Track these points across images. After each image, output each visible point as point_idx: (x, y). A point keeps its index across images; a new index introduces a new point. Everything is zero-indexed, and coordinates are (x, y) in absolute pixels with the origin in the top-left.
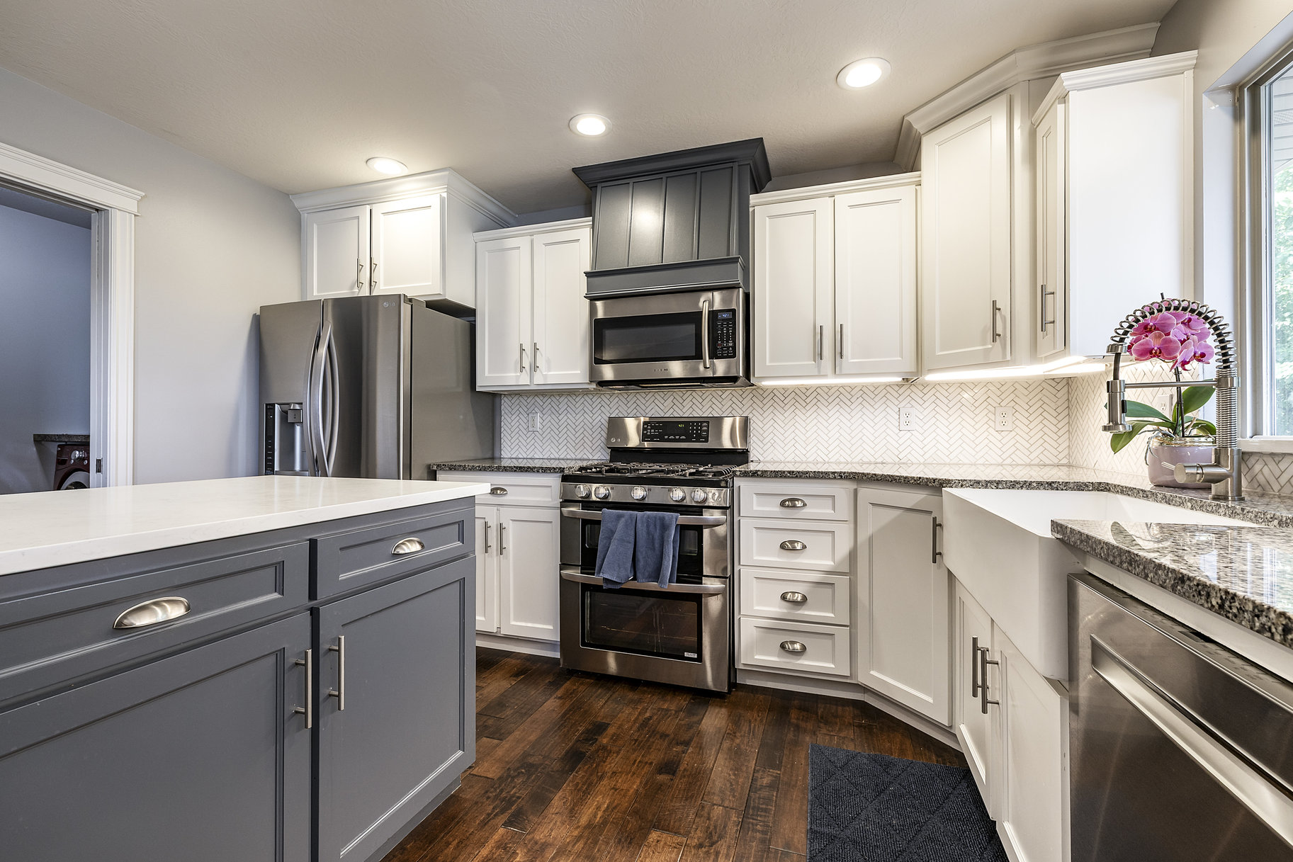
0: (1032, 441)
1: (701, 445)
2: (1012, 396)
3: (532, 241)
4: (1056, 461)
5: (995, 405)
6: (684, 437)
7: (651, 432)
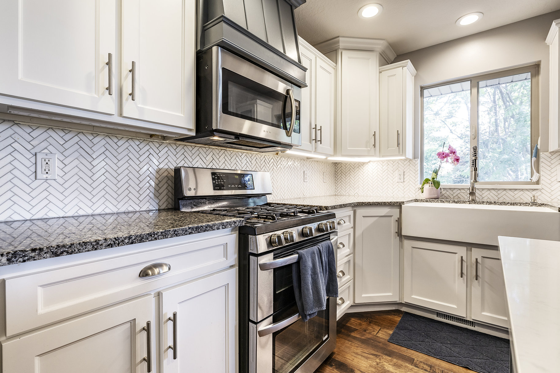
2: (326, 168)
5: (323, 171)
7: (218, 182)
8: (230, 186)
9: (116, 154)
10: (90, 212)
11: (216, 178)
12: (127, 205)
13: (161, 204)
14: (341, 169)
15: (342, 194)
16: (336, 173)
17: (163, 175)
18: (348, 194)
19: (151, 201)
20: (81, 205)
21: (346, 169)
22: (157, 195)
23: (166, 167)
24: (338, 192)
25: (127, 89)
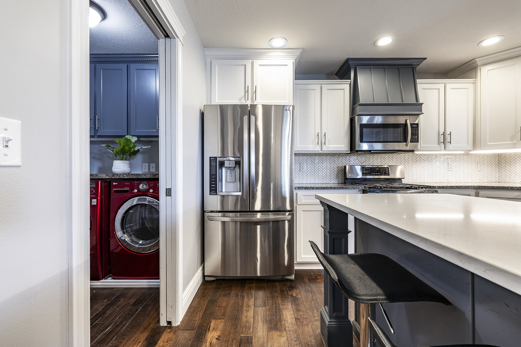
0: (488, 174)
1: (385, 177)
2: (483, 159)
3: (321, 87)
4: (495, 181)
5: (478, 162)
6: (379, 174)
7: (365, 172)
8: (372, 174)
9: (322, 162)
10: (314, 182)
11: (364, 170)
12: (326, 181)
13: (339, 181)
14: (505, 159)
15: (506, 181)
16: (500, 163)
17: (340, 169)
18: (512, 181)
19: (335, 179)
20: (311, 180)
21: (511, 159)
22: (338, 177)
23: (341, 165)
24: (502, 180)
25: (323, 142)
